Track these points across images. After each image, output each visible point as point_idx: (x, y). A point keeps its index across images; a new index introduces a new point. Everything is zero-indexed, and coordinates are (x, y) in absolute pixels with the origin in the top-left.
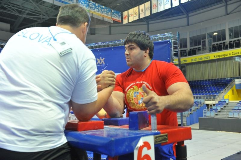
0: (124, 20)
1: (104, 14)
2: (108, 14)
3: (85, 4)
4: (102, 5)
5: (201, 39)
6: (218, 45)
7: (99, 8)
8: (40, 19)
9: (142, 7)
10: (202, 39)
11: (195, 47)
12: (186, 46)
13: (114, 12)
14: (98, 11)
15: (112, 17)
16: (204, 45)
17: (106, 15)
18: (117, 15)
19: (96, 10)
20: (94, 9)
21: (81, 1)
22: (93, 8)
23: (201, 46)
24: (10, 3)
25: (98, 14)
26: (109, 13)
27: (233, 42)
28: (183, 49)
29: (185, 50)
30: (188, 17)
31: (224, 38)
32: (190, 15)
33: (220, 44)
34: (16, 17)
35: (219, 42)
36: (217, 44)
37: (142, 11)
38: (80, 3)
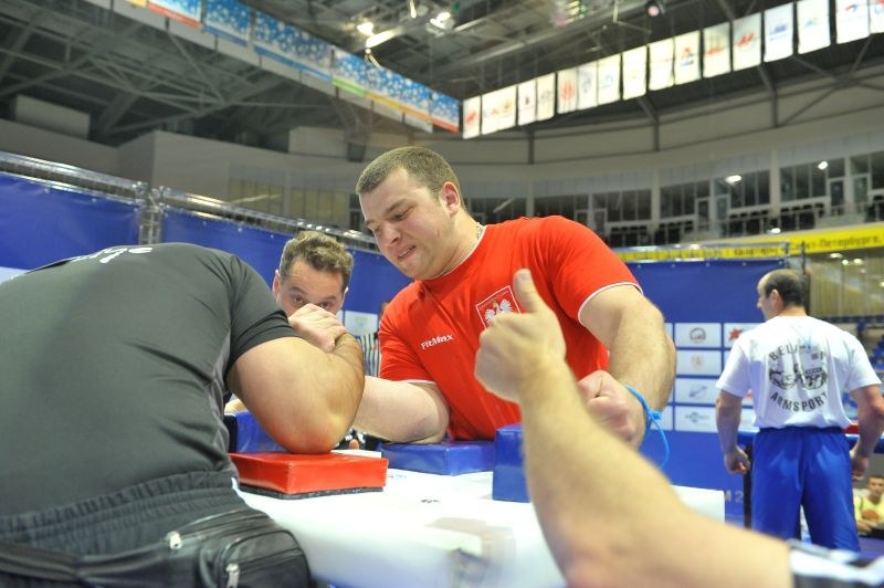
0: (466, 126)
1: (408, 105)
2: (421, 104)
3: (355, 73)
4: (406, 75)
5: (695, 195)
6: (748, 218)
7: (396, 86)
8: (195, 105)
9: (527, 88)
10: (700, 195)
11: (675, 220)
12: (646, 214)
13: (438, 101)
14: (393, 95)
15: (434, 116)
16: (704, 214)
17: (414, 108)
18: (448, 108)
19: (385, 92)
20: (380, 89)
21: (345, 63)
22: (378, 86)
23: (694, 218)
24: (112, 53)
25: (392, 103)
26: (425, 103)
27: (791, 213)
28: (637, 223)
29: (644, 228)
30: (656, 125)
31: (765, 198)
32: (663, 118)
33: (754, 214)
34: (111, 94)
35: (749, 210)
36: (743, 215)
37: (527, 101)
38: (342, 69)
